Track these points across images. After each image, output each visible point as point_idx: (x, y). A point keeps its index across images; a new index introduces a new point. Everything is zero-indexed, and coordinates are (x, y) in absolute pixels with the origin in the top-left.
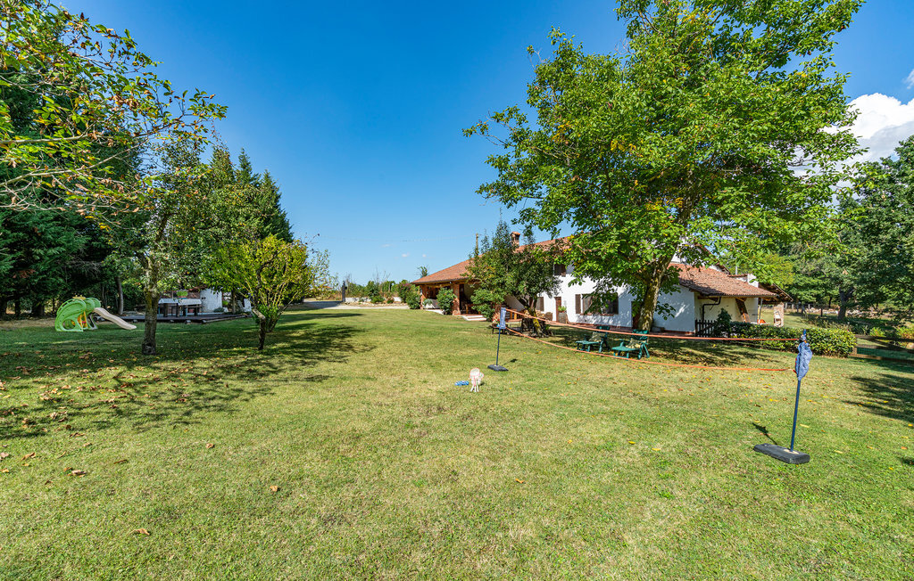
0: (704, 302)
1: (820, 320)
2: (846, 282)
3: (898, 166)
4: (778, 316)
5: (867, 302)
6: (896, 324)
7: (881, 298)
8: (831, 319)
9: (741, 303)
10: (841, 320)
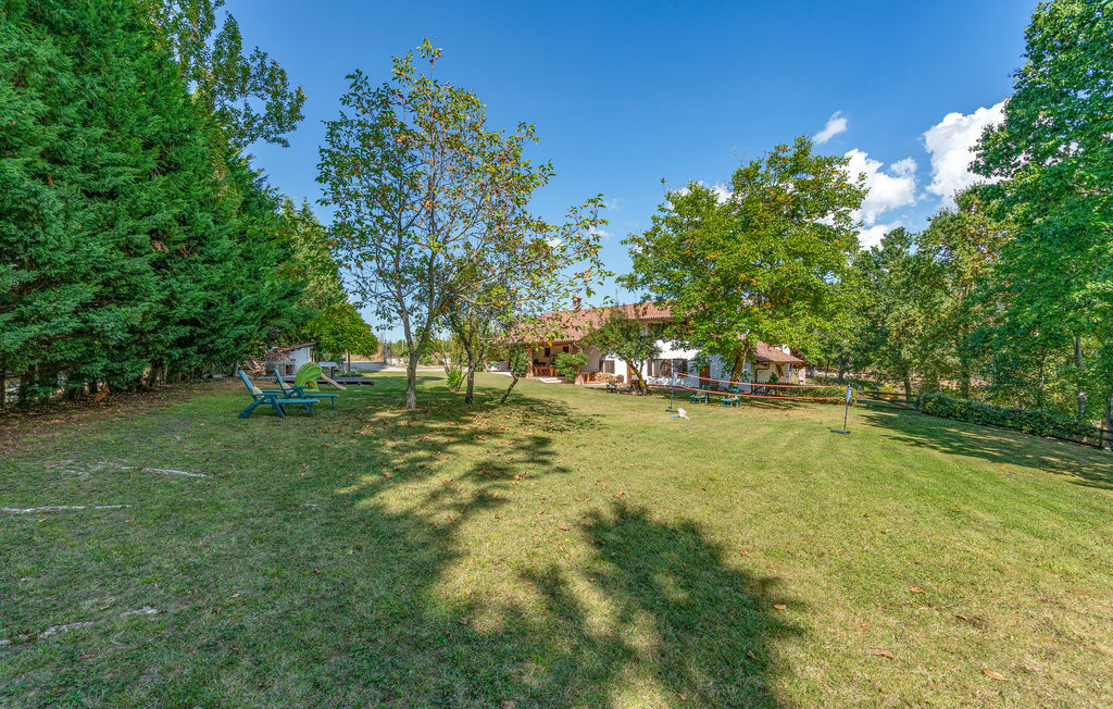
0: (757, 367)
1: (827, 381)
2: (846, 349)
3: (882, 255)
4: (800, 378)
5: (859, 366)
6: (879, 384)
7: (868, 362)
8: (834, 381)
9: (779, 366)
10: (841, 381)
